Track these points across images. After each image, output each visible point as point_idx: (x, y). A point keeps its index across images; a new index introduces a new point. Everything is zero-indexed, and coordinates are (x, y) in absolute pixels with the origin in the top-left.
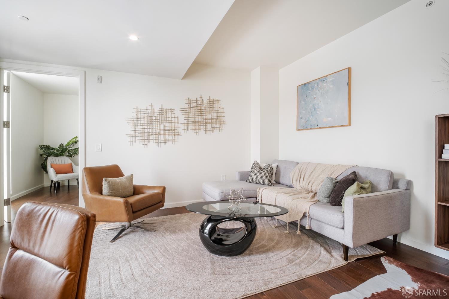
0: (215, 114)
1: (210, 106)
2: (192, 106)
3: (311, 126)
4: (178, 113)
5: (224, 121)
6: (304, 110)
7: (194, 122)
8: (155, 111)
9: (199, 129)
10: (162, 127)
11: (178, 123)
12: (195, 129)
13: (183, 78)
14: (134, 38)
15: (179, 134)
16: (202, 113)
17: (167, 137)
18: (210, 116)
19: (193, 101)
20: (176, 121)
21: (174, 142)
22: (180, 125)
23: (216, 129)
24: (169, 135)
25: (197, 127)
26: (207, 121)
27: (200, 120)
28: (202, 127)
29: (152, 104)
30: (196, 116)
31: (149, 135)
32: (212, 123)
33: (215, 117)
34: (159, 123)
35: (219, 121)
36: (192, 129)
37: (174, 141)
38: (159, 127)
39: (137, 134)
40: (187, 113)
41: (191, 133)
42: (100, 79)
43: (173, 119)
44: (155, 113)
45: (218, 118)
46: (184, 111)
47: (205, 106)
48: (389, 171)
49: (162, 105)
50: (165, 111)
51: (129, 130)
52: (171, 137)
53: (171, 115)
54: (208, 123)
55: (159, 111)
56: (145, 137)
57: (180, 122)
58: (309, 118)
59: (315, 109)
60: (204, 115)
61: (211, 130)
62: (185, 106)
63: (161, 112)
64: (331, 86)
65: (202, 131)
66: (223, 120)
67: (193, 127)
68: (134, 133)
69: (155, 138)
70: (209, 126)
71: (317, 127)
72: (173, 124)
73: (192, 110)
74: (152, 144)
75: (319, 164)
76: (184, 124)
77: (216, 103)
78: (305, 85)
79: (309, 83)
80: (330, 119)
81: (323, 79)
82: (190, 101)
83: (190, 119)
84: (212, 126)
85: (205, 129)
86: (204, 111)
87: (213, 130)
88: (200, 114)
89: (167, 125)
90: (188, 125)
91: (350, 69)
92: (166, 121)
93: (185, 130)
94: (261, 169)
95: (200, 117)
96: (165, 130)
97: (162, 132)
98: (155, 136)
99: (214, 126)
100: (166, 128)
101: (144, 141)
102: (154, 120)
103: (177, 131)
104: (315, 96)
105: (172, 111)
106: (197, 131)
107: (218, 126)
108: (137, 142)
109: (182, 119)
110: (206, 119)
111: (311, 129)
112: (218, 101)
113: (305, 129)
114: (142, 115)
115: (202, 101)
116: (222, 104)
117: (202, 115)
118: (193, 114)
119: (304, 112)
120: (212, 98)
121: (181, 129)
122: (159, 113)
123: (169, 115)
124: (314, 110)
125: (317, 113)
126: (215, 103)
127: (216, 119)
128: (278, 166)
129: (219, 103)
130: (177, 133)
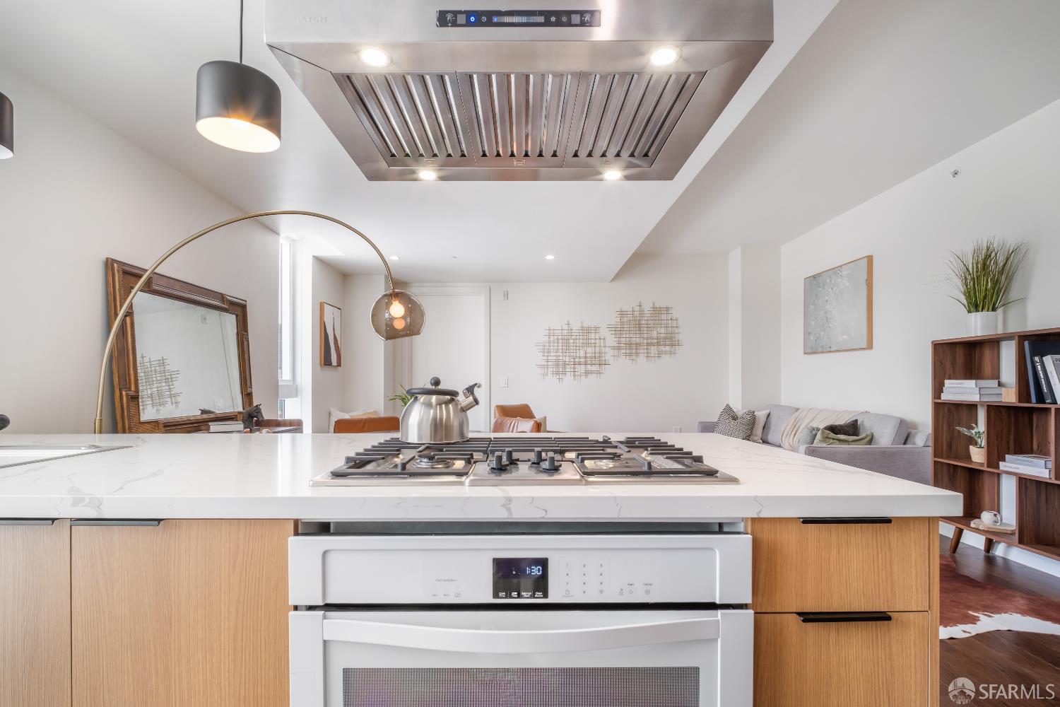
0: (662, 330)
1: (656, 318)
2: (625, 319)
3: (822, 347)
4: (605, 332)
5: (678, 341)
6: (814, 320)
7: (629, 345)
8: (573, 331)
9: (637, 354)
10: (582, 354)
11: (605, 347)
12: (630, 355)
13: (612, 281)
14: (550, 257)
15: (607, 362)
16: (642, 329)
17: (589, 367)
18: (654, 334)
19: (628, 313)
20: (602, 345)
21: (598, 375)
22: (608, 350)
23: (666, 353)
24: (592, 364)
25: (634, 351)
26: (649, 341)
27: (638, 340)
28: (641, 351)
29: (568, 322)
30: (631, 335)
31: (565, 364)
32: (658, 344)
33: (663, 335)
34: (578, 348)
35: (670, 341)
36: (626, 355)
37: (599, 373)
38: (578, 354)
39: (550, 363)
40: (618, 331)
41: (624, 361)
42: (506, 295)
43: (597, 341)
44: (573, 334)
45: (669, 335)
46: (614, 329)
47: (646, 318)
48: (898, 418)
49: (582, 323)
50: (587, 331)
51: (540, 359)
52: (594, 368)
53: (595, 336)
54: (652, 344)
55: (578, 331)
56: (560, 369)
57: (607, 345)
58: (819, 334)
59: (827, 319)
60: (646, 332)
61: (656, 355)
62: (615, 320)
63: (581, 331)
64: (847, 284)
65: (642, 358)
66: (677, 339)
67: (628, 351)
68: (545, 363)
69: (572, 370)
70: (653, 350)
71: (829, 350)
72: (597, 349)
73: (625, 326)
74: (568, 378)
75: (811, 409)
76: (613, 348)
77: (665, 312)
78: (814, 277)
79: (819, 275)
80: (845, 337)
81: (836, 270)
82: (622, 313)
83: (622, 339)
84: (657, 349)
85: (646, 355)
86: (645, 326)
87: (659, 355)
88: (638, 332)
89: (589, 350)
90: (619, 348)
91: (870, 259)
92: (588, 344)
93: (616, 358)
94: (735, 418)
95: (638, 336)
96: (586, 357)
97: (582, 360)
98: (572, 366)
99: (662, 348)
100: (588, 355)
101: (558, 373)
102: (572, 345)
103: (603, 359)
104: (827, 298)
105: (596, 329)
106: (634, 357)
107: (668, 348)
108: (550, 376)
109: (611, 341)
110: (647, 338)
111: (822, 352)
112: (668, 309)
113: (814, 353)
114: (556, 337)
115: (642, 312)
116: (675, 313)
117: (642, 332)
118: (628, 332)
119: (813, 323)
120: (657, 305)
121: (609, 355)
122: (577, 334)
123: (592, 336)
124: (825, 320)
125: (830, 327)
126: (662, 312)
127: (665, 338)
128: (769, 415)
129: (670, 312)
130: (603, 362)
